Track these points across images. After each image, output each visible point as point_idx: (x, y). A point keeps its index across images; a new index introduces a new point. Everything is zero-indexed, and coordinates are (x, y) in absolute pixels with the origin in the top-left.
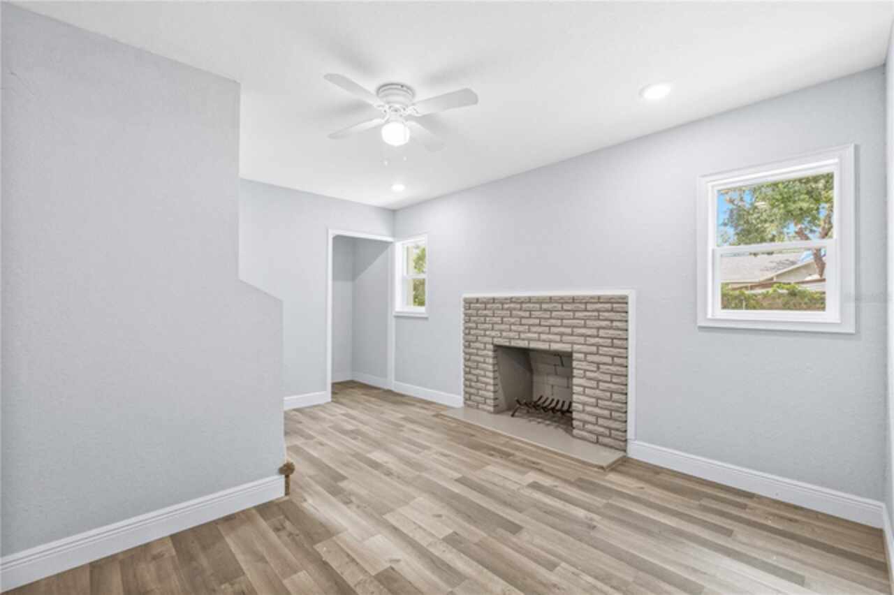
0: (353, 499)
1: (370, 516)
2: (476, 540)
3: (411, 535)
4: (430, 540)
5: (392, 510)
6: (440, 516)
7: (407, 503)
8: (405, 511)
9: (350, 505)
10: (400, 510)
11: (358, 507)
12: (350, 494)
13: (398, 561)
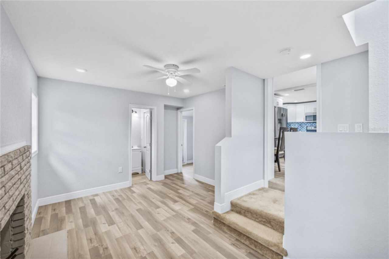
0: (187, 220)
1: (180, 214)
2: (152, 207)
3: (169, 209)
4: (164, 208)
5: (173, 216)
6: (158, 214)
7: (168, 218)
8: (168, 215)
9: (187, 218)
10: (170, 216)
11: (185, 217)
12: (189, 222)
13: (173, 204)
